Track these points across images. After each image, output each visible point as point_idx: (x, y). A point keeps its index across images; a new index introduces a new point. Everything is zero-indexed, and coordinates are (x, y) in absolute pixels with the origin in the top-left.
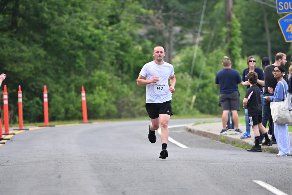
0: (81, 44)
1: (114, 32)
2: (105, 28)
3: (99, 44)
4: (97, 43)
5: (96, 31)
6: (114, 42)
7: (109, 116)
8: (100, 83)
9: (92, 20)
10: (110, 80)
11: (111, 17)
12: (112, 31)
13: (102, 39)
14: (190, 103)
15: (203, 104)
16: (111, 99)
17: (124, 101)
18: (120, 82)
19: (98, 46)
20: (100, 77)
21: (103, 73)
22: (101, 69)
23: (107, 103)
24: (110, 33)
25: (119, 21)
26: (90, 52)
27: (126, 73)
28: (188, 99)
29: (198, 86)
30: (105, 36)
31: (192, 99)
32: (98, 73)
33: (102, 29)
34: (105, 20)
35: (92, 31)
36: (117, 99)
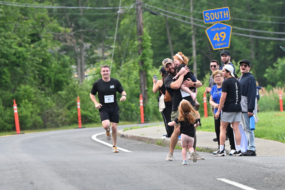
0: (7, 62)
1: (36, 49)
2: (27, 45)
3: (23, 61)
4: (21, 59)
5: (20, 49)
6: (37, 58)
7: (35, 127)
8: (26, 97)
9: (15, 39)
10: (34, 93)
11: (32, 35)
12: (34, 48)
13: (26, 56)
16: (36, 111)
17: (48, 113)
18: (44, 95)
19: (22, 62)
20: (25, 91)
21: (28, 87)
22: (25, 83)
23: (33, 115)
24: (32, 50)
25: (39, 39)
26: (15, 68)
27: (48, 86)
30: (29, 53)
32: (23, 87)
34: (27, 38)
35: (16, 49)
36: (42, 110)
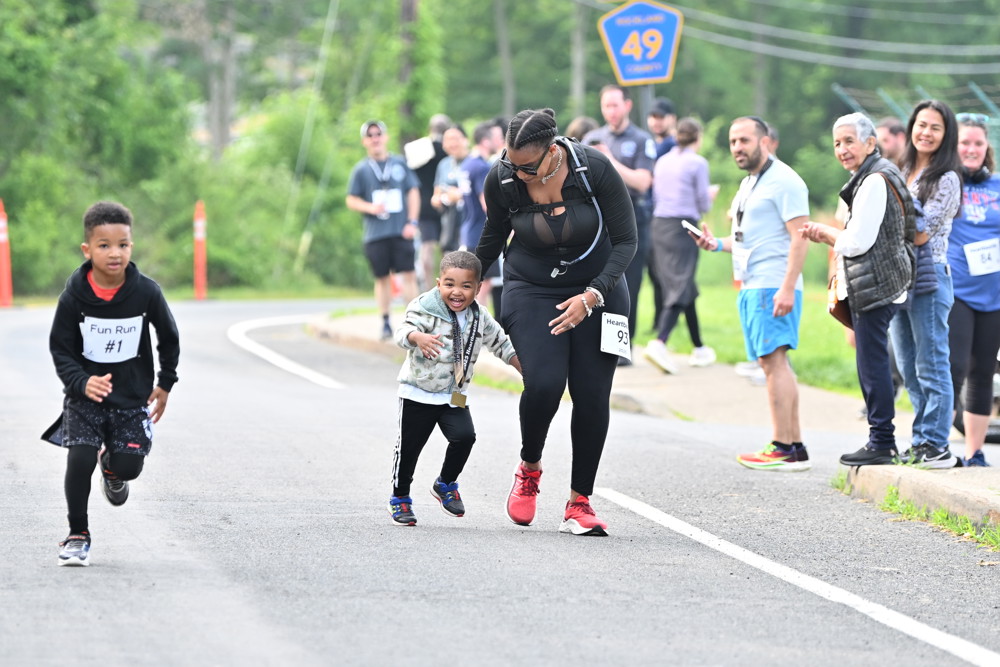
1: (79, 46)
2: (53, 32)
3: (37, 78)
4: (31, 75)
5: (29, 43)
6: (81, 73)
8: (38, 192)
10: (69, 184)
12: (74, 41)
13: (45, 65)
14: (293, 255)
15: (331, 257)
16: (67, 239)
18: (93, 191)
19: (34, 84)
20: (38, 173)
21: (46, 162)
22: (39, 150)
23: (59, 252)
24: (68, 48)
25: (92, 14)
26: (11, 100)
27: (111, 163)
28: (288, 243)
29: (316, 205)
30: (56, 57)
31: (298, 243)
32: (31, 160)
33: (46, 36)
34: (56, 9)
35: (18, 41)
